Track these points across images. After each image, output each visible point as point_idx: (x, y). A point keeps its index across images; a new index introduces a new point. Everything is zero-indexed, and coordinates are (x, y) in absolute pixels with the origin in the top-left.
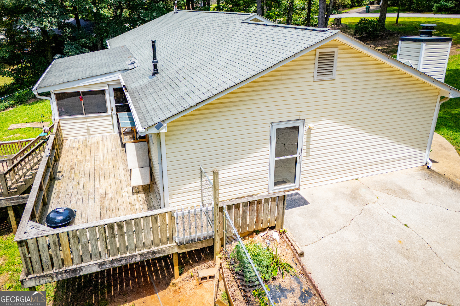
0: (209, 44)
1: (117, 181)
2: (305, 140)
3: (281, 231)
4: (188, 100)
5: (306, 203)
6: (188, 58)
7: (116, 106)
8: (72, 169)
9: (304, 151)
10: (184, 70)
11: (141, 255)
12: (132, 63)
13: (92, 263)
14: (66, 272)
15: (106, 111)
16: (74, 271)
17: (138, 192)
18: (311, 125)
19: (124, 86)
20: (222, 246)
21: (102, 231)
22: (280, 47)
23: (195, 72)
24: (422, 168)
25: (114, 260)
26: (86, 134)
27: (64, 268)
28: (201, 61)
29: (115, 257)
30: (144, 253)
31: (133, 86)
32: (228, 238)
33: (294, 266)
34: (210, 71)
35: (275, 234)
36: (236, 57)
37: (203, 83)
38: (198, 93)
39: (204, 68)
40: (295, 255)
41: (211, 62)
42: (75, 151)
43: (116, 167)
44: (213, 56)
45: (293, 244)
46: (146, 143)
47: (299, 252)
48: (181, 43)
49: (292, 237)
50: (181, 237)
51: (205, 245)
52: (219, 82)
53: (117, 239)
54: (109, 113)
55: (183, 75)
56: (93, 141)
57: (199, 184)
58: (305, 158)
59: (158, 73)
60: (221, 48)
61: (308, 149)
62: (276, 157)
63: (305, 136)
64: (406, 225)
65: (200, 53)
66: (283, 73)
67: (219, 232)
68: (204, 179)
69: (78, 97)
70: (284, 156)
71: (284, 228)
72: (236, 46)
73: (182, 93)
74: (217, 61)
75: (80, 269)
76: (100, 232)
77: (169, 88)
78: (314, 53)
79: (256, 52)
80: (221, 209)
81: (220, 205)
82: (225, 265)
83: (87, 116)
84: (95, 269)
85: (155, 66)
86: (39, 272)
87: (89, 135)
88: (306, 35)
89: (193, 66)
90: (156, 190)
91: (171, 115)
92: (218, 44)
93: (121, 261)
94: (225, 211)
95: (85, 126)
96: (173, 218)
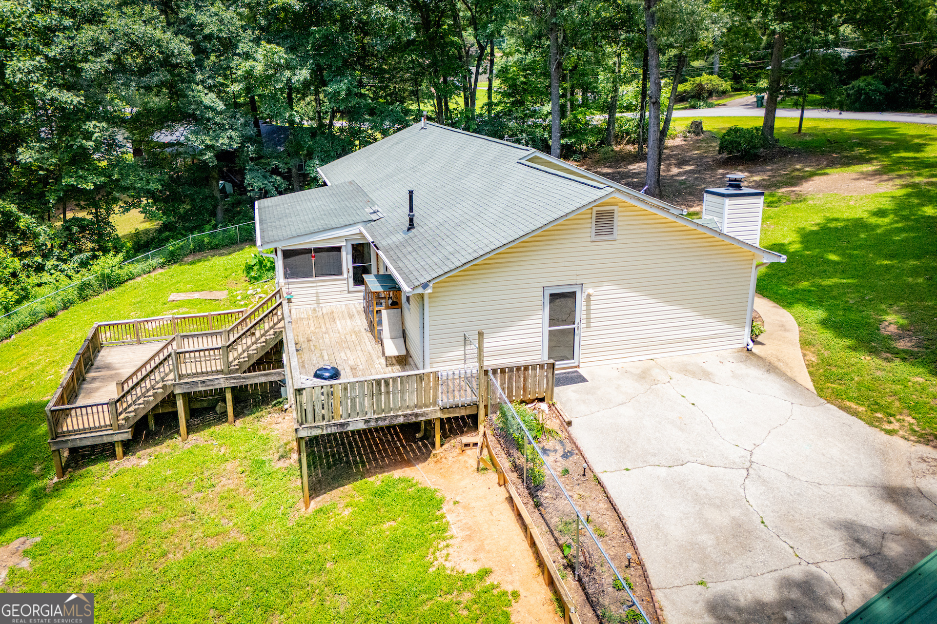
0: (475, 191)
1: (365, 353)
2: (584, 308)
3: (551, 403)
4: (454, 260)
5: (583, 380)
6: (450, 210)
7: (354, 268)
8: (309, 341)
9: (583, 321)
10: (446, 225)
11: (405, 416)
12: (374, 212)
13: (358, 419)
14: (335, 425)
15: (341, 274)
16: (342, 425)
17: (392, 365)
18: (590, 291)
19: (373, 242)
20: (486, 415)
21: (370, 386)
22: (553, 204)
23: (459, 228)
24: (740, 350)
25: (379, 418)
26: (315, 302)
27: (333, 422)
28: (466, 216)
29: (380, 416)
30: (407, 414)
31: (384, 243)
32: (492, 405)
33: (560, 433)
34: (476, 228)
35: (544, 406)
36: (506, 212)
37: (469, 243)
38: (464, 253)
39: (470, 224)
40: (562, 424)
41: (477, 217)
42: (305, 322)
43: (360, 340)
44: (480, 209)
45: (562, 414)
46: (400, 310)
47: (567, 420)
48: (438, 185)
49: (562, 408)
50: (445, 400)
51: (469, 412)
52: (486, 241)
53: (383, 396)
54: (345, 276)
55: (445, 231)
56: (324, 312)
57: (462, 353)
58: (585, 330)
59: (414, 228)
60: (490, 199)
61: (588, 319)
62: (550, 326)
63: (584, 304)
64: (693, 404)
65: (464, 204)
66: (556, 232)
67: (484, 398)
68: (468, 347)
69: (310, 255)
70: (559, 326)
71: (554, 400)
72: (507, 198)
73: (446, 253)
74: (485, 217)
75: (347, 424)
76: (368, 387)
77: (430, 247)
78: (590, 211)
79: (527, 208)
80: (486, 372)
81: (485, 368)
82: (489, 433)
83: (317, 279)
84: (361, 426)
85: (411, 220)
86: (311, 423)
87: (318, 304)
88: (582, 192)
89: (457, 221)
90: (412, 363)
91: (436, 275)
92: (487, 193)
93: (385, 420)
94: (490, 373)
95: (314, 291)
96: (437, 378)
